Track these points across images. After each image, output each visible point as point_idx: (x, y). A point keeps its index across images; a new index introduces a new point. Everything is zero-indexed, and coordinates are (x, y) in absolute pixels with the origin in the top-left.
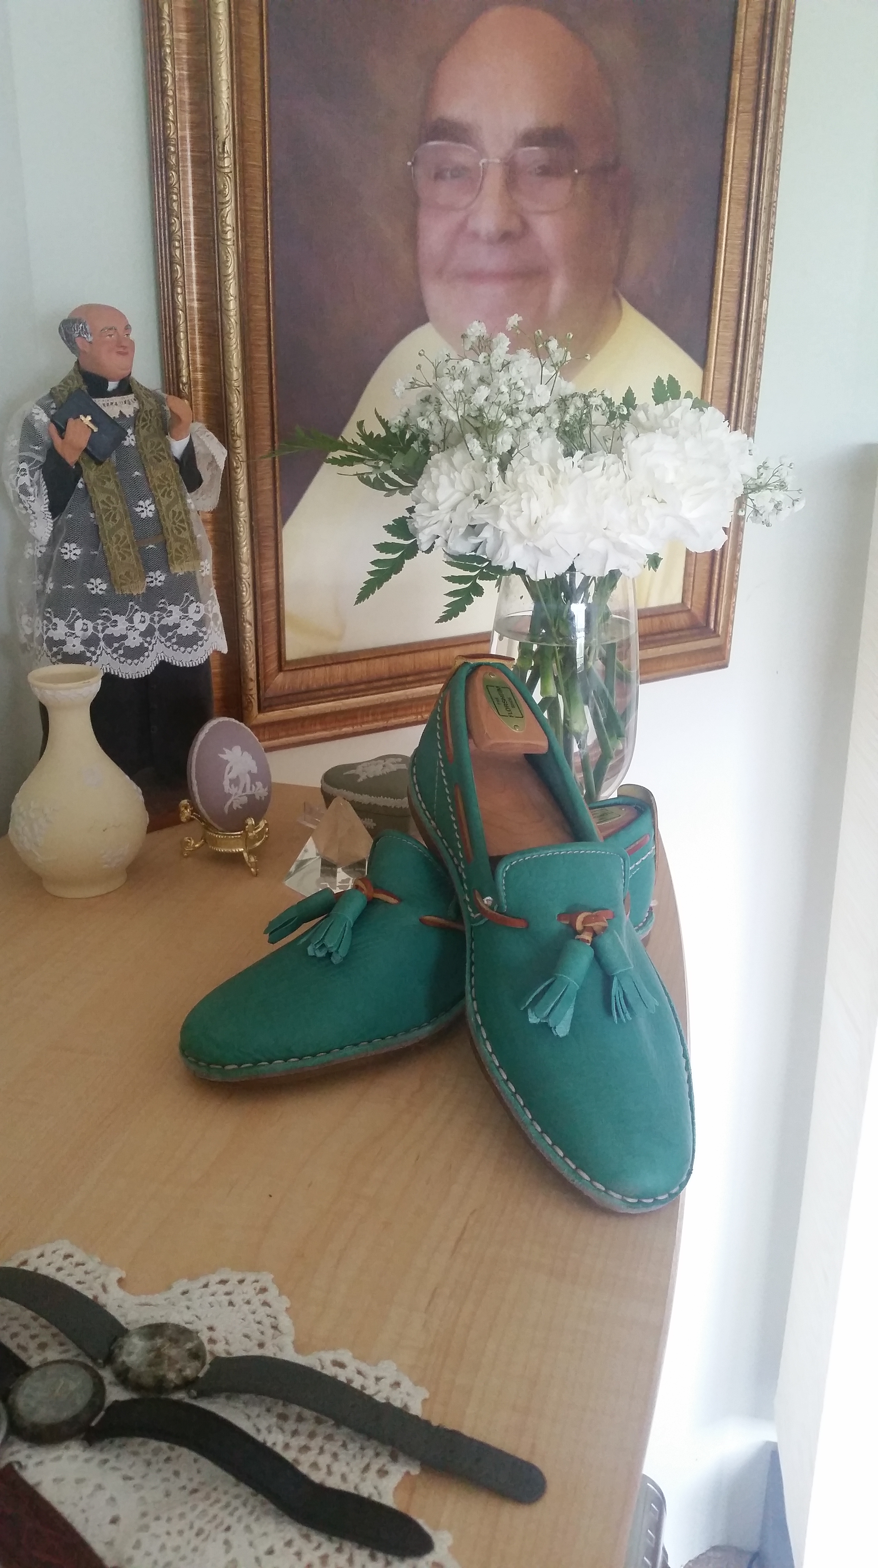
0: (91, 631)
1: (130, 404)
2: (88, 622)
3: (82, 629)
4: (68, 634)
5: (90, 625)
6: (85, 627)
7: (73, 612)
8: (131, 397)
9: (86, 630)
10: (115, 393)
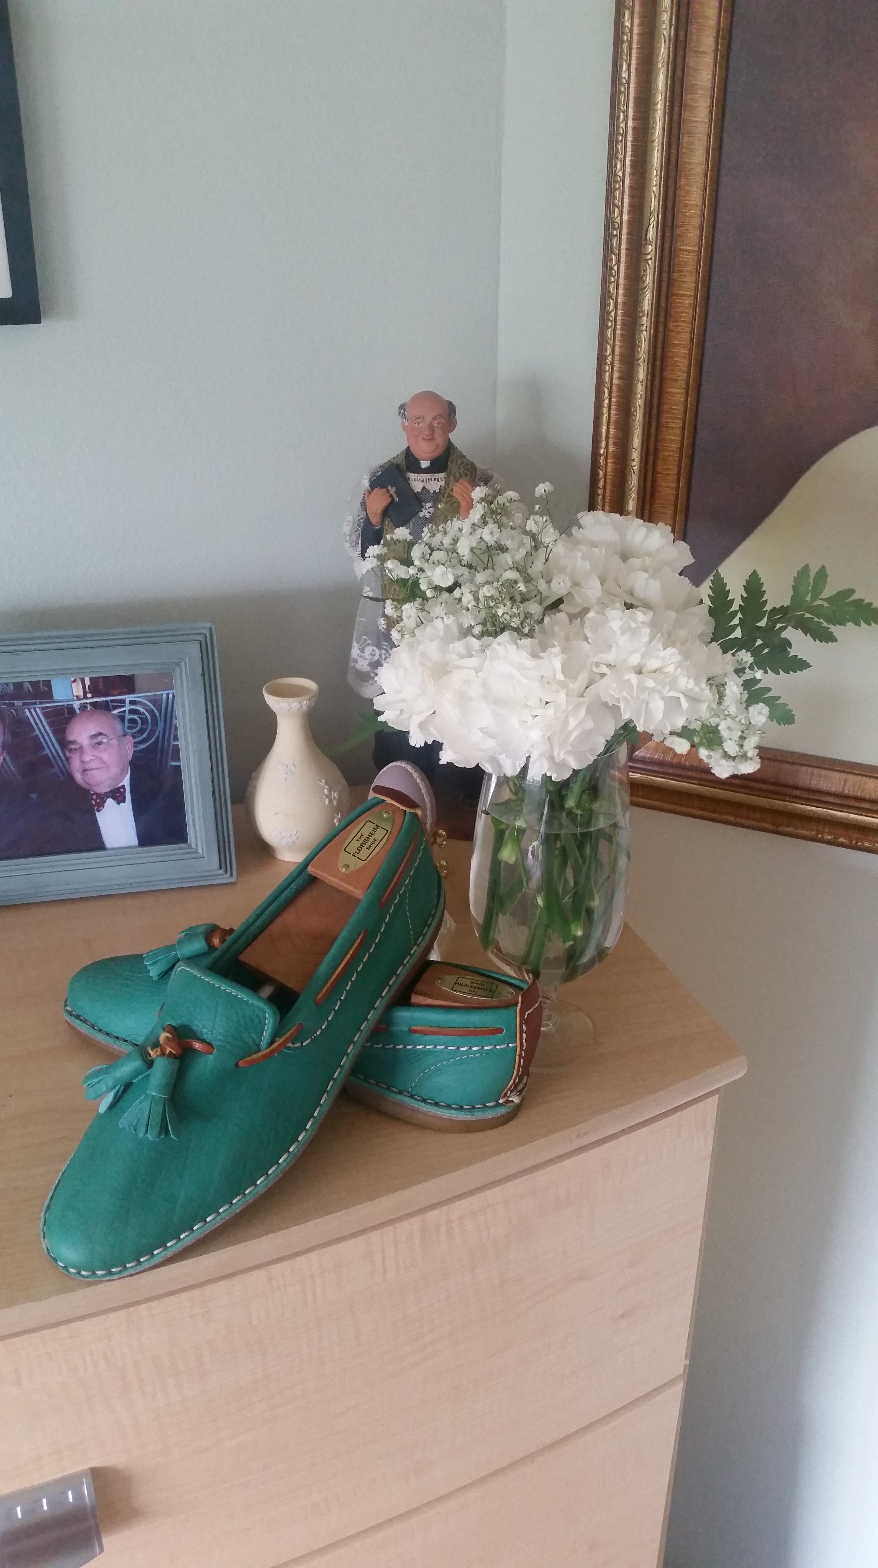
0: (377, 657)
1: (438, 481)
2: (377, 650)
3: (371, 654)
4: (360, 655)
5: (377, 652)
6: (373, 653)
7: (365, 639)
8: (442, 475)
9: (374, 655)
10: (427, 471)
